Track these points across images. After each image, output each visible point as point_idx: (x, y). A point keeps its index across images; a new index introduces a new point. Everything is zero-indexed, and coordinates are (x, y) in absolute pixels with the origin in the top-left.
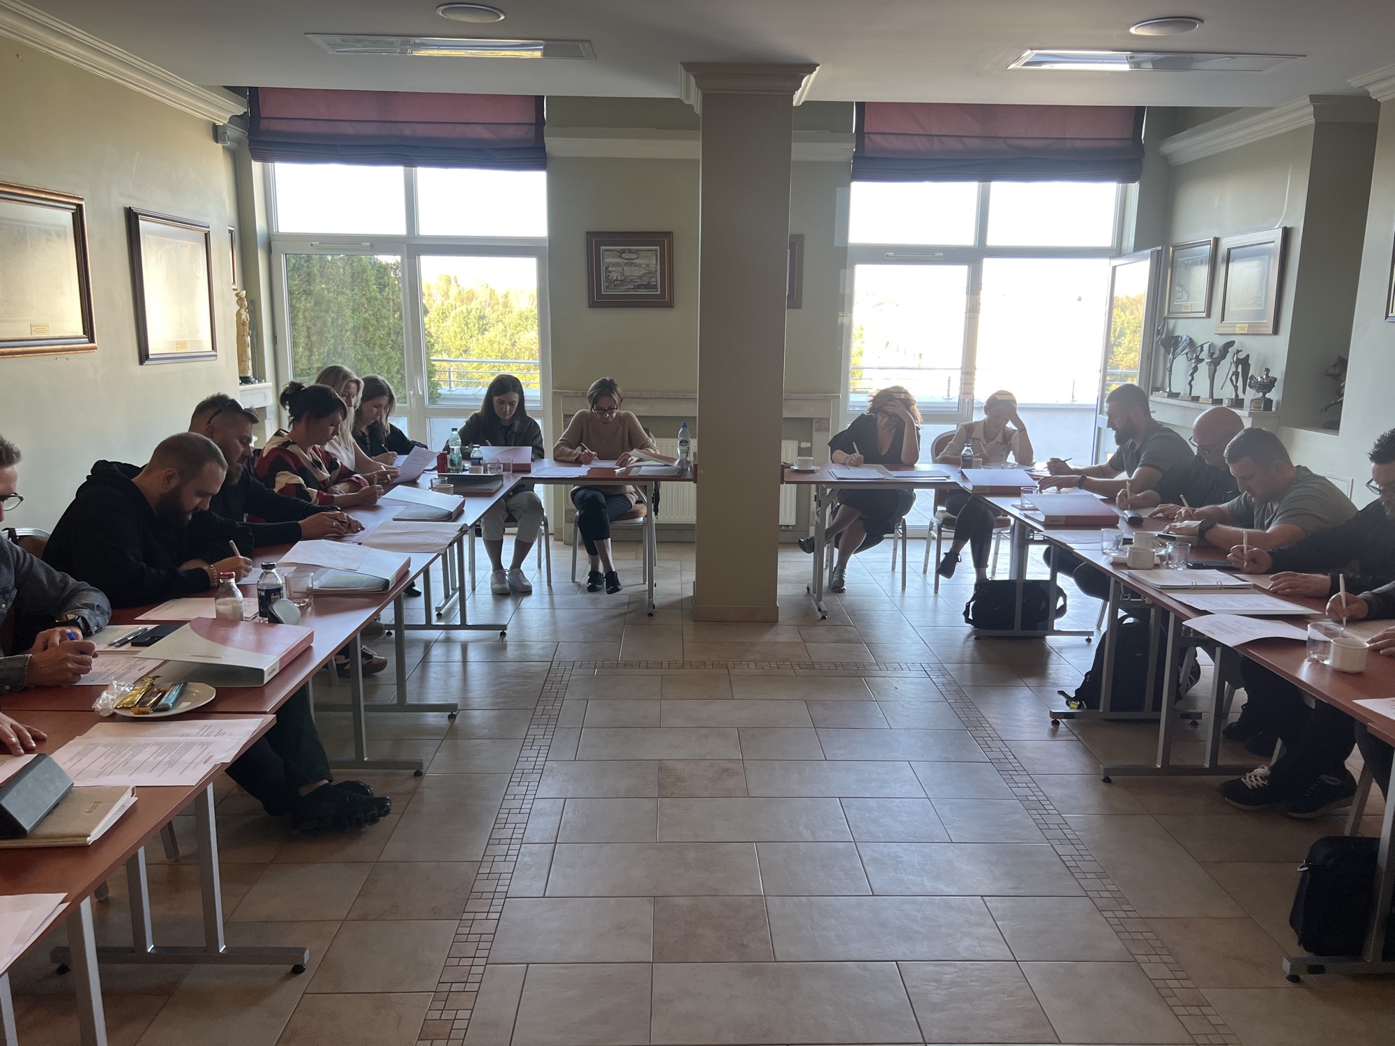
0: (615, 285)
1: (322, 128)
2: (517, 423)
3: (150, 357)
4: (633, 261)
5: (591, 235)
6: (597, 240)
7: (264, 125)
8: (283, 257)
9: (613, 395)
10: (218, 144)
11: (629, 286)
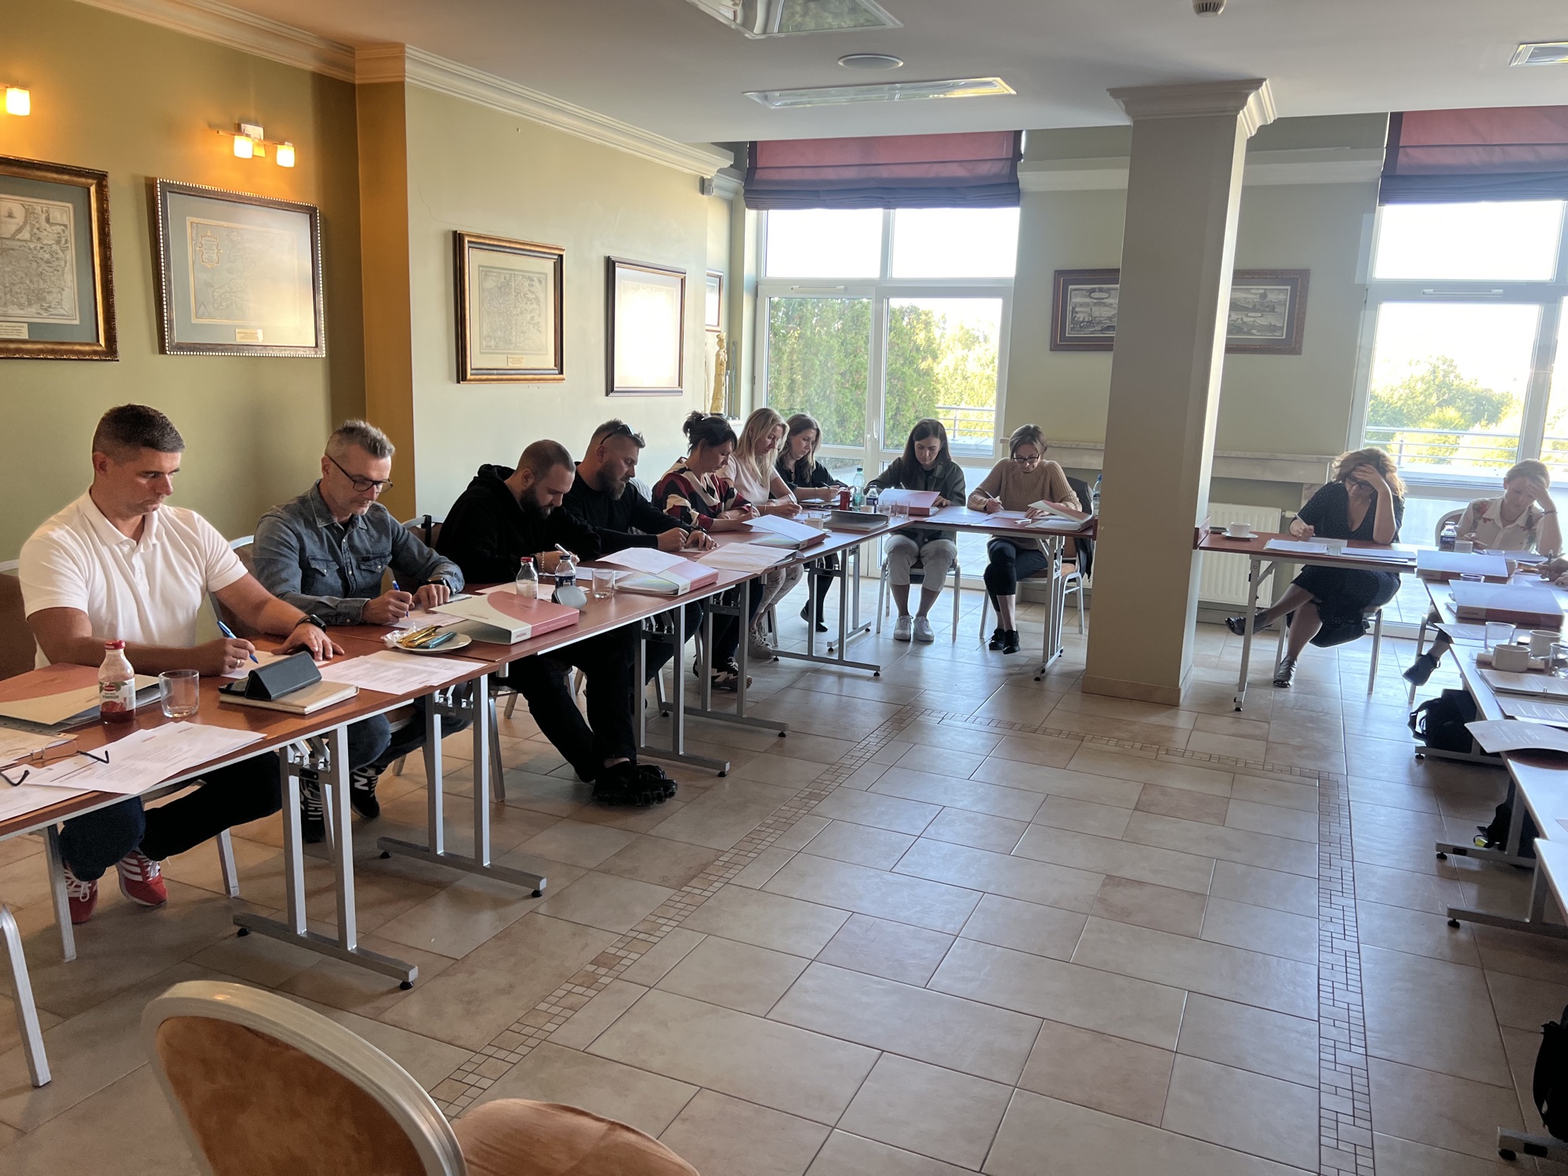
0: (1081, 327)
1: (809, 175)
2: (939, 469)
3: (615, 389)
4: (1104, 301)
5: (1059, 273)
6: (1066, 278)
7: (760, 175)
8: (767, 300)
9: (1034, 443)
10: (704, 196)
11: (1096, 328)
